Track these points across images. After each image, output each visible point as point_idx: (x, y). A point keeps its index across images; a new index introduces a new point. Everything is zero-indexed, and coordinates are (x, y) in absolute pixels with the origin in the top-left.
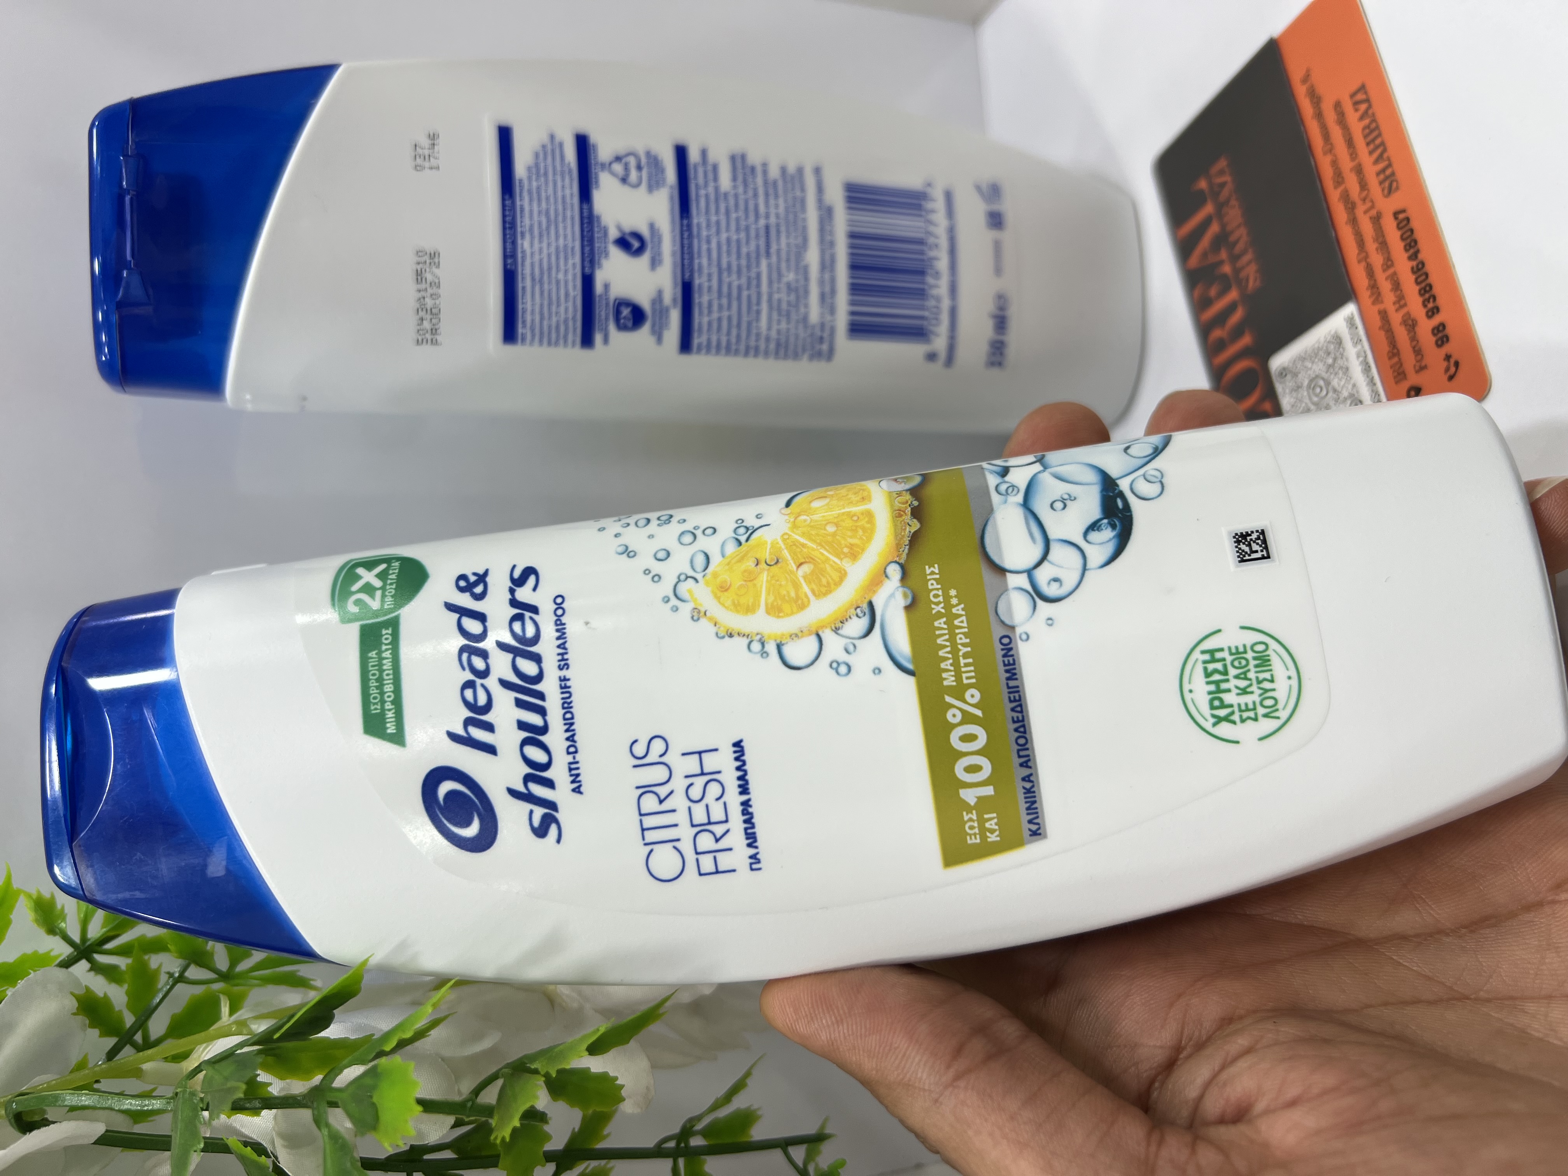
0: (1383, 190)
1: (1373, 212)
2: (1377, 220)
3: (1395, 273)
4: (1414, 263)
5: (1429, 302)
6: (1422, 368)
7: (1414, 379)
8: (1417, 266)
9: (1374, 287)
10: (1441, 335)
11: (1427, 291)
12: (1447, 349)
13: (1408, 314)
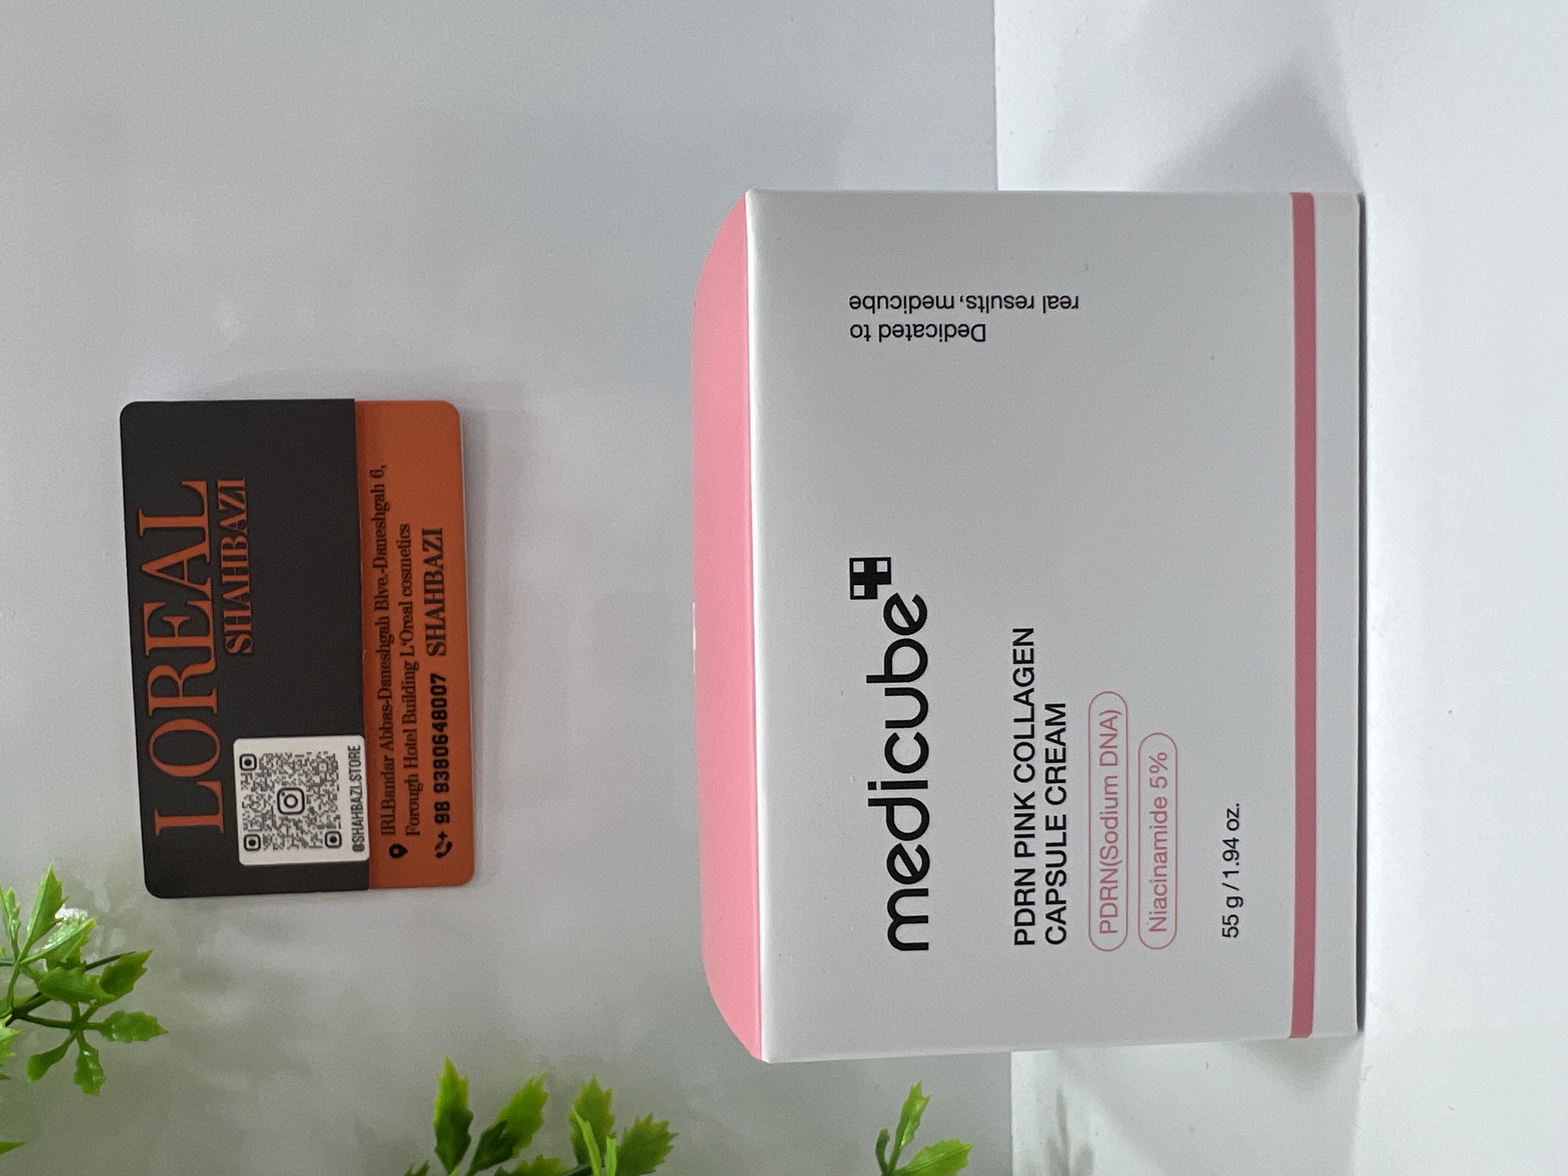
0: (428, 646)
1: (411, 660)
2: (412, 669)
3: (415, 730)
4: (437, 733)
5: (441, 776)
6: (412, 833)
7: (401, 838)
8: (440, 737)
9: (387, 729)
10: (442, 813)
11: (441, 764)
12: (445, 827)
13: (417, 775)
